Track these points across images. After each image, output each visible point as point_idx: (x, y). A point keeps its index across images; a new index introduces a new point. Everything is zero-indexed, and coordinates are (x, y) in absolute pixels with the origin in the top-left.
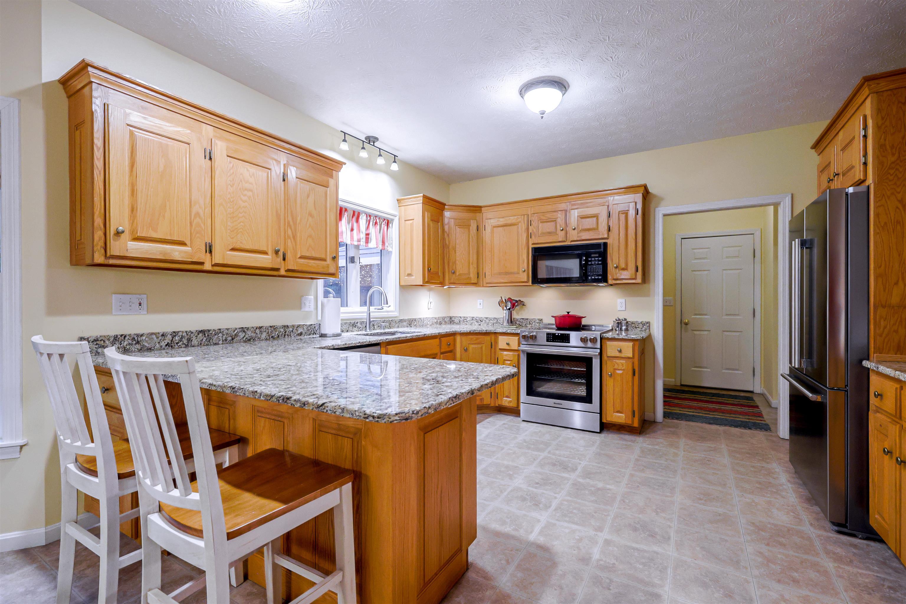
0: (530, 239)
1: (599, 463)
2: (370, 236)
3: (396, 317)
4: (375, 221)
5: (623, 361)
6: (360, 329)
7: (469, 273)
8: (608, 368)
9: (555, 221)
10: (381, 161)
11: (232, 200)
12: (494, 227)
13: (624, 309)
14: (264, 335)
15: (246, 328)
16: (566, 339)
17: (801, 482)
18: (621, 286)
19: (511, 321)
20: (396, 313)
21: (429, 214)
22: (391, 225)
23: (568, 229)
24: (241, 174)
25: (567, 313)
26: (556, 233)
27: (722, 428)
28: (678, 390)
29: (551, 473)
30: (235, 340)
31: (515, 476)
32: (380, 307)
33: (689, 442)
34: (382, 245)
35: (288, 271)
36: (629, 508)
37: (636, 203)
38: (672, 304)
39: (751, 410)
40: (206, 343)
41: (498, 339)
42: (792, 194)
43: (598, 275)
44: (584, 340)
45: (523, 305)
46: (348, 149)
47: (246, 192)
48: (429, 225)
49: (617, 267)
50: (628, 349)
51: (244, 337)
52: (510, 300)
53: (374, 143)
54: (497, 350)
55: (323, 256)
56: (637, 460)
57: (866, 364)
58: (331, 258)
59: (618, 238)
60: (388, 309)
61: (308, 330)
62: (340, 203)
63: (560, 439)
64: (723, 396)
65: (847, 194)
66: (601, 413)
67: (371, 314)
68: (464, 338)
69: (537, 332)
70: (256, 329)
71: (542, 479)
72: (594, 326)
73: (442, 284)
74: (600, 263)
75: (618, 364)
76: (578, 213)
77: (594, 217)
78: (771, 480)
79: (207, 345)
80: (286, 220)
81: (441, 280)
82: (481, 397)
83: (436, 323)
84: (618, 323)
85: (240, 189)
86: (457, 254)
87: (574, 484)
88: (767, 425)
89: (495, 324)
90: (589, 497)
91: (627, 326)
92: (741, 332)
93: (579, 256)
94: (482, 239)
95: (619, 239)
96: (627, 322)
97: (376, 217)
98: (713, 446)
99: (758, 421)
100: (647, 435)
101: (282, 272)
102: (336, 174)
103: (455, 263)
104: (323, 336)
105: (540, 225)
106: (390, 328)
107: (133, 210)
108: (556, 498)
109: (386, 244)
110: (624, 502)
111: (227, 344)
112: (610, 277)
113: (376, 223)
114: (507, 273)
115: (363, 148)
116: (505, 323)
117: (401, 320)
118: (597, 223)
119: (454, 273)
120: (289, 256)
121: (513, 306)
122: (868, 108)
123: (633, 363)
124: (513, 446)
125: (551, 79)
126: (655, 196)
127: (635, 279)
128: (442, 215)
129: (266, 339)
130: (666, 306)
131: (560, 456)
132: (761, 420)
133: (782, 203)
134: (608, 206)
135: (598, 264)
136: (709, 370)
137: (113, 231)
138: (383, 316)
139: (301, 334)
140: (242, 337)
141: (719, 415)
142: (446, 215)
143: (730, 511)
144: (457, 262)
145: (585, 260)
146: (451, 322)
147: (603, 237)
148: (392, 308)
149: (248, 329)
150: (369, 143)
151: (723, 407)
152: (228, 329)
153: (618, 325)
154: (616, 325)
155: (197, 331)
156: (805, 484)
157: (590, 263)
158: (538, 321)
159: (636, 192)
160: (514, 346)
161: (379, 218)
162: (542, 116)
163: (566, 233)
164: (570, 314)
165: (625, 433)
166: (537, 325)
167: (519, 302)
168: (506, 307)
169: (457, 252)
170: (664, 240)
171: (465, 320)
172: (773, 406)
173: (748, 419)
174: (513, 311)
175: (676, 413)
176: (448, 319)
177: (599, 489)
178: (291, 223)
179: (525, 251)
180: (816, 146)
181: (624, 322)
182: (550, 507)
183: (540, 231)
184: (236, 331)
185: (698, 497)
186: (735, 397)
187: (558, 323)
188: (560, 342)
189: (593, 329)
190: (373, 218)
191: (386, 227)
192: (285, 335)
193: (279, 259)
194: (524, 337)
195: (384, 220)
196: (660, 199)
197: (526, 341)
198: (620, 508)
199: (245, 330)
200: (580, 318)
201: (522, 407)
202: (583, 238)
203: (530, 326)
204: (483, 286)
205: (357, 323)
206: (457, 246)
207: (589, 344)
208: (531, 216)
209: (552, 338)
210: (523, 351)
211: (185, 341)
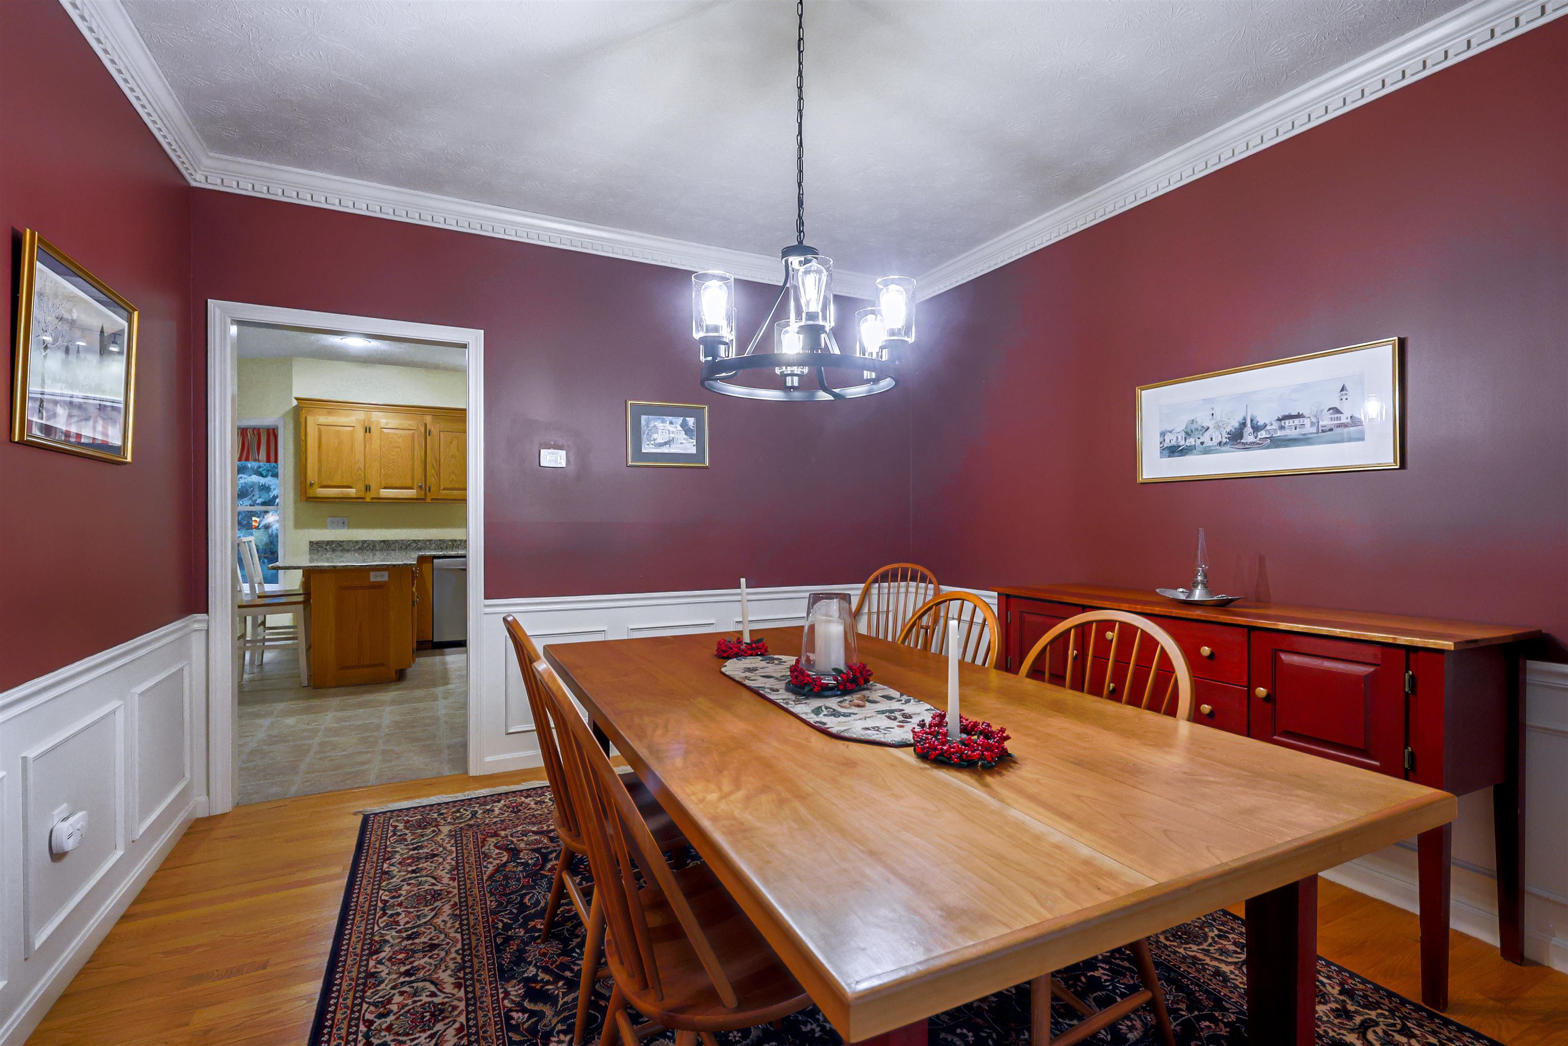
107: (320, 471)
137: (308, 483)
211: (371, 547)
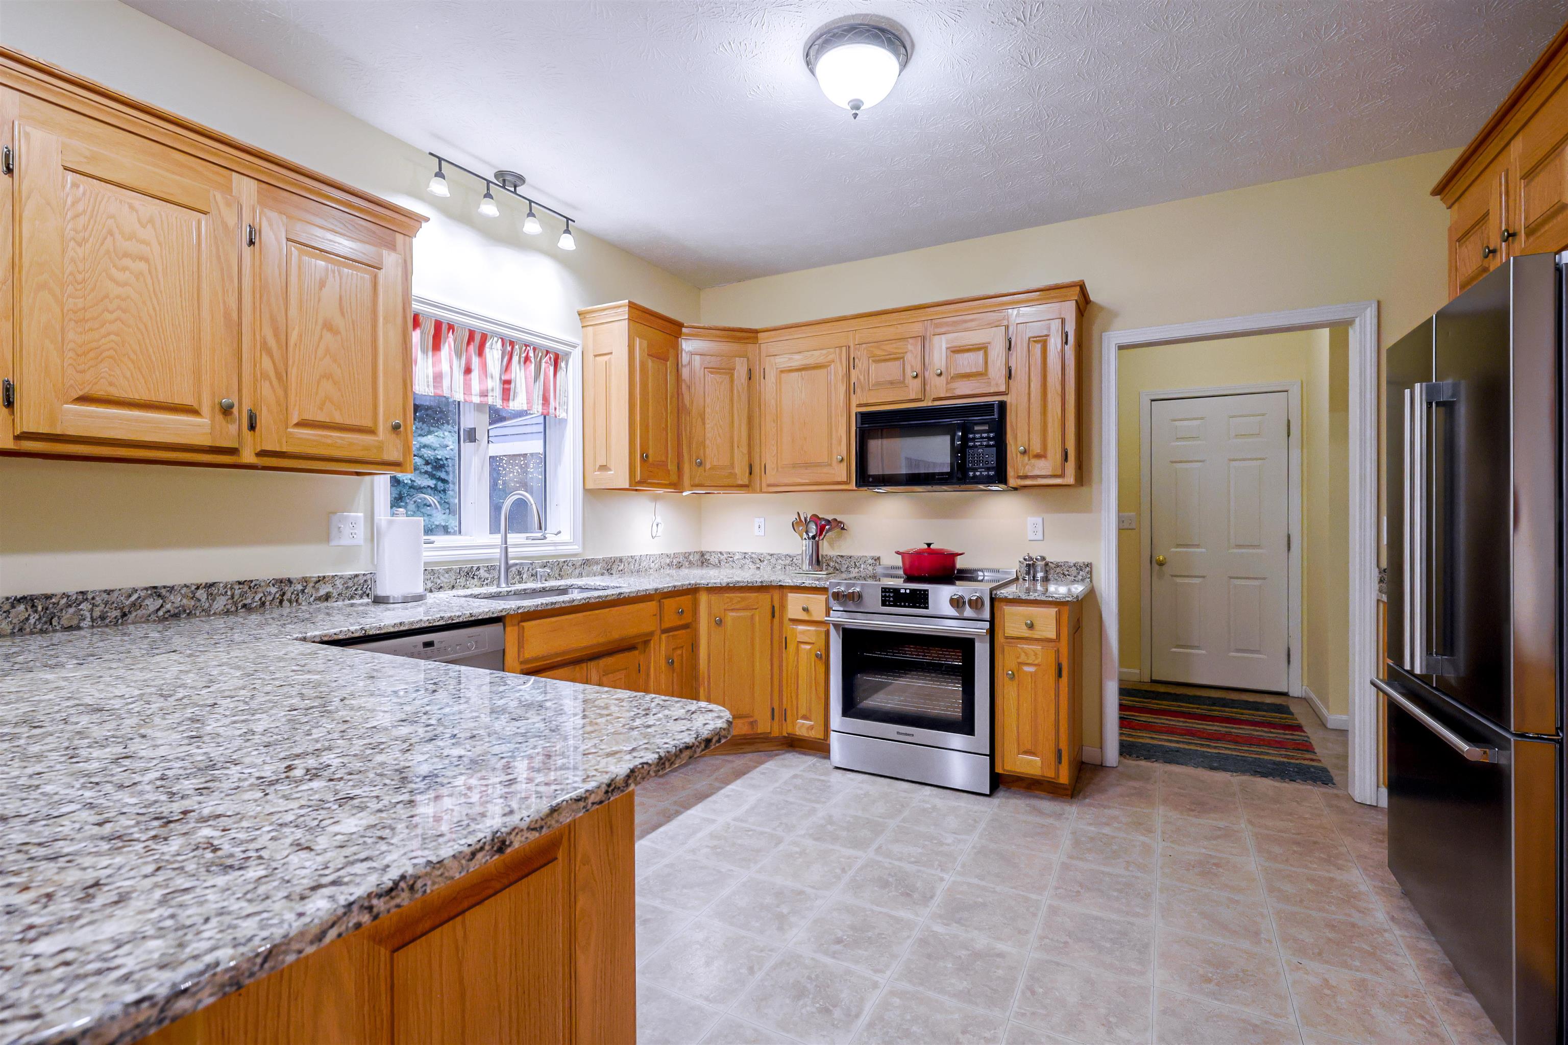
0: (853, 397)
1: (982, 878)
2: (512, 385)
3: (575, 555)
4: (524, 355)
5: (1037, 648)
6: (483, 582)
7: (732, 466)
8: (1006, 662)
9: (903, 358)
10: (532, 227)
11: (80, 277)
12: (782, 372)
13: (1040, 537)
14: (220, 603)
15: (165, 587)
16: (919, 600)
17: (1420, 922)
18: (1034, 491)
19: (817, 561)
20: (576, 547)
21: (645, 343)
22: (563, 365)
23: (927, 374)
24: (112, 217)
25: (926, 547)
26: (903, 382)
27: (1235, 780)
28: (1146, 691)
29: (875, 908)
30: (132, 617)
31: (793, 919)
32: (539, 535)
33: (1174, 815)
34: (543, 404)
35: (262, 454)
36: (1043, 1012)
37: (1063, 321)
38: (1133, 526)
39: (1288, 735)
40: (39, 627)
41: (787, 600)
42: (1379, 303)
43: (988, 469)
44: (957, 603)
45: (843, 529)
46: (449, 195)
47: (127, 262)
48: (643, 364)
49: (1024, 452)
50: (1047, 623)
51: (158, 610)
52: (815, 519)
53: (515, 187)
54: (786, 621)
55: (367, 423)
56: (1065, 867)
58: (390, 428)
59: (1027, 391)
60: (557, 539)
61: (347, 588)
62: (416, 306)
63: (906, 813)
64: (1232, 704)
65: (1557, 268)
66: (992, 756)
67: (510, 550)
68: (714, 598)
69: (863, 585)
70: (198, 588)
71: (853, 928)
72: (982, 570)
73: (677, 486)
74: (991, 443)
75: (1026, 654)
76: (947, 342)
77: (979, 349)
78: (1356, 917)
79: (42, 632)
80: (258, 337)
81: (674, 478)
82: (751, 720)
83: (670, 565)
84: (1028, 565)
85: (108, 252)
86: (707, 426)
87: (923, 942)
88: (1324, 770)
89: (787, 567)
90: (953, 981)
91: (1046, 572)
92: (1264, 579)
93: (949, 430)
94: (760, 400)
95: (1029, 394)
96: (1047, 564)
97: (526, 346)
98: (1221, 824)
99: (1306, 762)
100: (1087, 800)
101: (248, 457)
102: (404, 244)
103: (703, 444)
104: (379, 601)
105: (873, 367)
106: (561, 577)
108: (875, 985)
109: (552, 403)
110: (1033, 993)
111: (107, 626)
112: (1011, 472)
113: (527, 359)
114: (807, 465)
115: (488, 195)
116: (806, 566)
117: (588, 560)
118: (986, 363)
119: (701, 464)
120: (264, 420)
121: (821, 530)
123: (1058, 651)
124: (803, 832)
125: (872, 23)
126: (1101, 308)
127: (1062, 476)
128: (676, 347)
129: (227, 613)
130: (1123, 529)
131: (900, 859)
132: (1312, 760)
133: (1357, 320)
134: (1007, 327)
135: (988, 446)
136: (1204, 652)
138: (541, 553)
139: (327, 597)
140: (152, 608)
141: (1229, 749)
142: (684, 347)
143: (1277, 1015)
144: (707, 442)
145: (962, 438)
146: (703, 563)
147: (996, 390)
148: (565, 537)
149: (171, 589)
150: (504, 187)
151: (1236, 730)
152: (109, 592)
153: (1029, 569)
154: (1024, 569)
155: (7, 599)
156: (1431, 927)
157: (971, 444)
158: (870, 561)
159: (1064, 299)
160: (818, 614)
161: (534, 349)
162: (854, 112)
163: (924, 384)
164: (932, 546)
165: (1043, 794)
166: (870, 568)
167: (833, 524)
168: (807, 533)
169: (707, 421)
170: (1118, 398)
171: (729, 558)
172: (1330, 726)
173: (1286, 756)
174: (820, 542)
175: (1143, 744)
176: (697, 557)
177: (977, 955)
178: (272, 342)
179: (843, 421)
181: (1040, 564)
182: (857, 1016)
183: (873, 379)
184: (135, 597)
185: (1201, 971)
186: (1256, 706)
187: (907, 566)
188: (909, 607)
189: (980, 578)
190: (521, 349)
191: (552, 369)
192: (281, 602)
193: (236, 426)
194: (837, 596)
195: (548, 352)
196: (1112, 315)
197: (841, 604)
198: (1023, 1015)
199: (163, 592)
200: (953, 556)
201: (835, 741)
202: (959, 392)
203: (857, 570)
204: (761, 492)
205: (478, 569)
206: (707, 410)
207: (968, 612)
208: (855, 349)
209: (892, 597)
210: (836, 626)
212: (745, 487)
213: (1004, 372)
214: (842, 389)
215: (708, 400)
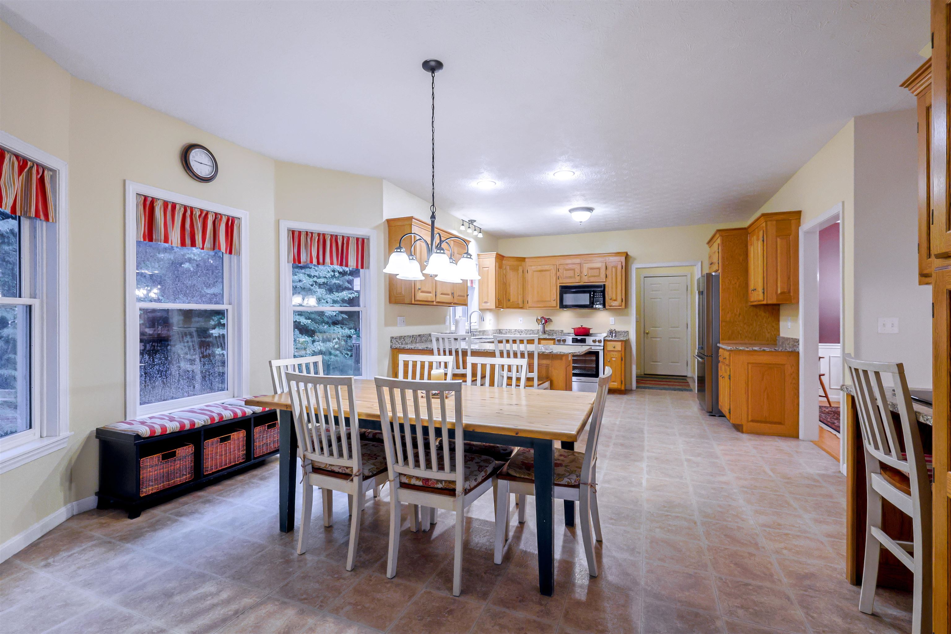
0: (558, 280)
5: (616, 353)
7: (518, 301)
8: (608, 357)
9: (574, 270)
12: (534, 271)
13: (613, 323)
16: (583, 341)
18: (613, 310)
19: (544, 332)
21: (499, 264)
23: (582, 275)
25: (580, 326)
26: (574, 277)
27: (667, 392)
28: (642, 376)
33: (651, 396)
37: (621, 262)
39: (684, 384)
42: (701, 262)
43: (600, 304)
44: (594, 342)
45: (552, 321)
48: (498, 271)
49: (611, 299)
50: (619, 346)
52: (543, 318)
53: (473, 223)
55: (464, 295)
57: (718, 345)
59: (611, 281)
65: (712, 275)
69: (566, 337)
72: (598, 333)
74: (601, 295)
75: (613, 355)
76: (588, 266)
77: (598, 269)
81: (503, 305)
84: (612, 331)
89: (532, 334)
91: (616, 333)
92: (680, 338)
93: (589, 292)
94: (526, 279)
95: (612, 283)
96: (616, 331)
98: (662, 397)
99: (687, 388)
100: (628, 396)
105: (565, 272)
112: (607, 305)
114: (543, 301)
116: (541, 333)
117: (480, 331)
118: (600, 273)
119: (509, 300)
121: (546, 322)
122: (719, 241)
123: (621, 354)
125: (585, 208)
126: (631, 257)
127: (621, 306)
128: (505, 264)
130: (637, 322)
133: (697, 266)
134: (606, 263)
141: (667, 387)
144: (511, 294)
145: (593, 294)
146: (500, 333)
147: (603, 281)
151: (669, 383)
153: (612, 333)
154: (609, 333)
157: (595, 296)
158: (563, 331)
159: (622, 256)
162: (580, 223)
163: (581, 278)
164: (582, 326)
165: (617, 394)
167: (549, 320)
168: (541, 322)
169: (511, 287)
171: (510, 331)
173: (682, 387)
174: (545, 325)
175: (643, 386)
176: (499, 331)
179: (555, 288)
180: (708, 243)
181: (614, 331)
183: (565, 276)
187: (577, 332)
188: (581, 343)
194: (558, 341)
196: (635, 259)
197: (559, 343)
200: (589, 329)
202: (591, 281)
203: (561, 333)
204: (526, 309)
206: (511, 284)
207: (597, 344)
208: (559, 266)
209: (575, 341)
212: (522, 308)
213: (605, 276)
214: (555, 278)
215: (511, 280)
